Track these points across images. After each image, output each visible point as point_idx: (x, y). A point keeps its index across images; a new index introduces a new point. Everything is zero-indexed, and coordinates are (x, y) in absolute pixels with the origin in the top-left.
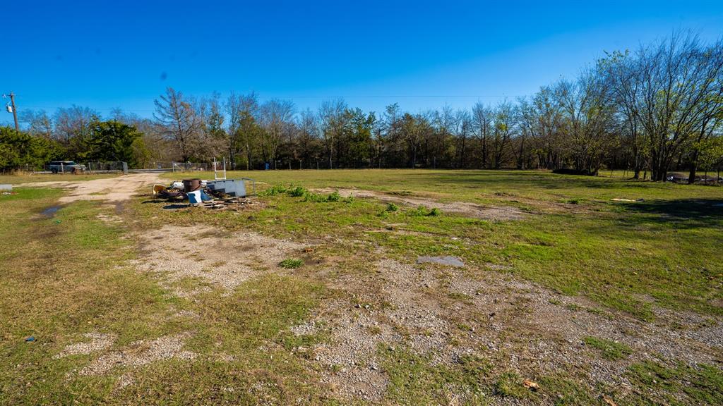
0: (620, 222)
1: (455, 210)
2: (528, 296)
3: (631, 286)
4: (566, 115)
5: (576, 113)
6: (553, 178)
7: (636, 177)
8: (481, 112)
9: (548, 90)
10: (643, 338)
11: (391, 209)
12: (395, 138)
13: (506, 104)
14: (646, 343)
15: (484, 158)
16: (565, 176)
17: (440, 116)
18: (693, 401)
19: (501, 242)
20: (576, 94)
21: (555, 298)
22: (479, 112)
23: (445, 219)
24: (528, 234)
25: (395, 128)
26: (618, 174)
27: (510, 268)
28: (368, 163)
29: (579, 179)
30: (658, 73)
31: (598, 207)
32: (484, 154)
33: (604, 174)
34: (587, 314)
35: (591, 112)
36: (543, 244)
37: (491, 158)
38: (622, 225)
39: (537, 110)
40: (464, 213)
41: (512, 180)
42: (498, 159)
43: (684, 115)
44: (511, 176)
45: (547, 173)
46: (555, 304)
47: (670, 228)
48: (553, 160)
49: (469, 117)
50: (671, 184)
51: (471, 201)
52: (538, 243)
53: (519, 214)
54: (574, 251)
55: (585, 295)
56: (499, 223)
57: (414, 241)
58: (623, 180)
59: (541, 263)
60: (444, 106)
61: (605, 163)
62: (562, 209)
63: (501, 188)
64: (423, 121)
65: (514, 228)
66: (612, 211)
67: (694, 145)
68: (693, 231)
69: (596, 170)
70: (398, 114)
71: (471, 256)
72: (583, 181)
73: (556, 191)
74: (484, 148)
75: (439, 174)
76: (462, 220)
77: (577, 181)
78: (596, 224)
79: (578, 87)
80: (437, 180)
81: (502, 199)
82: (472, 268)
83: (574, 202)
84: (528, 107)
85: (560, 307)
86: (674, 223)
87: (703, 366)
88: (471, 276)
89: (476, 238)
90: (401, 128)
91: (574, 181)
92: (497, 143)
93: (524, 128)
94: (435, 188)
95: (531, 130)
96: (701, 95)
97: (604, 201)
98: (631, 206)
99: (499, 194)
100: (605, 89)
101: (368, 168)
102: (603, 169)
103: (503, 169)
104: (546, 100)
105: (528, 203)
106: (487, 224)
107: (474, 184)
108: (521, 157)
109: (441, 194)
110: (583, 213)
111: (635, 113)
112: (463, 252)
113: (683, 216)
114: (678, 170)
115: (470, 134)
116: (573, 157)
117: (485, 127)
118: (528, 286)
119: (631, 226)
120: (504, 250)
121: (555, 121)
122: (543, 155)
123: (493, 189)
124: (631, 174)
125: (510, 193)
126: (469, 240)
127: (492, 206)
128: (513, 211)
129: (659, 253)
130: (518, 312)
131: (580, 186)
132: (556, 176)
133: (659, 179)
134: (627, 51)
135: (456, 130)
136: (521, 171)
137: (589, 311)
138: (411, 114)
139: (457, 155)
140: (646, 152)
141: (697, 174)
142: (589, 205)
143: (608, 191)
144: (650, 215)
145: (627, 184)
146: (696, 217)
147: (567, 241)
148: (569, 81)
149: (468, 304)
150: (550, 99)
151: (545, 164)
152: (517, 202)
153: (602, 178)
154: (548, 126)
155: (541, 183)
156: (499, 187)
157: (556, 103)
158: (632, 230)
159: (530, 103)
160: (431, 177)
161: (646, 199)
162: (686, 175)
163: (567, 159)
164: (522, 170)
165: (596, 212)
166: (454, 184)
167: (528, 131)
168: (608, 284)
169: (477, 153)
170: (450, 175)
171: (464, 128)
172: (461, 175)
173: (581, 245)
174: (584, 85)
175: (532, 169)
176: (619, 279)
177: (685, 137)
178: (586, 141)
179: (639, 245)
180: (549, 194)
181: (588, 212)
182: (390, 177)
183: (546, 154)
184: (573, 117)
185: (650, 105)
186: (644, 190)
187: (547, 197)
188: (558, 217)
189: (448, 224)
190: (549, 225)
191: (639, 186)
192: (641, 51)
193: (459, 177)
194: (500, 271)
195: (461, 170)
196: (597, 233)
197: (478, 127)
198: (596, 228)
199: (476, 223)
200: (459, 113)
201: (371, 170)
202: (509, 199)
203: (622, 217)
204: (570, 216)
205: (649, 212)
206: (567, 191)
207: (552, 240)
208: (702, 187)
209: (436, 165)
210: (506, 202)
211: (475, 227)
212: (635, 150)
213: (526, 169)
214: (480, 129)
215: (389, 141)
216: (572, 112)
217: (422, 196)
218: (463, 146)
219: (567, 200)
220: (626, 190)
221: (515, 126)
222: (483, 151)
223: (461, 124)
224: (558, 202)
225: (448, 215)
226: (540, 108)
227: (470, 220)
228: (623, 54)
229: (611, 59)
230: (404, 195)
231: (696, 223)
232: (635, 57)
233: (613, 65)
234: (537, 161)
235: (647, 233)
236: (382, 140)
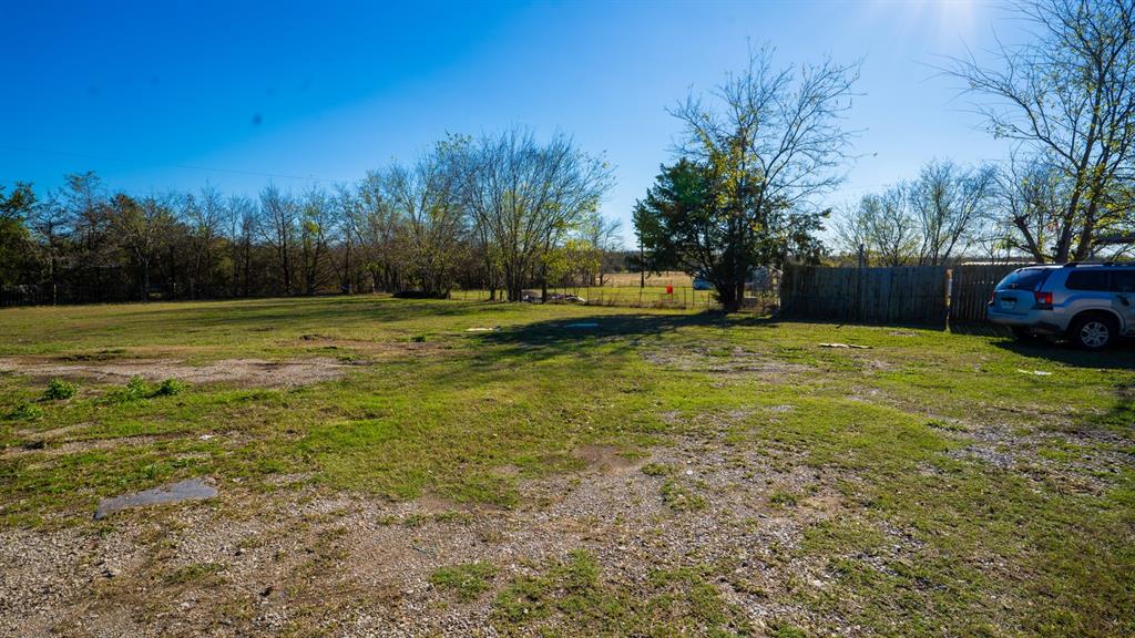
0: (476, 362)
1: (218, 377)
2: (341, 524)
3: (491, 457)
4: (405, 214)
5: (416, 213)
6: (393, 305)
7: (492, 298)
8: (276, 202)
9: (378, 176)
10: (507, 539)
11: (55, 394)
12: (95, 242)
13: (317, 192)
14: (513, 547)
15: (287, 279)
16: (410, 301)
17: (197, 204)
18: (568, 617)
19: (300, 426)
20: (415, 186)
21: (388, 511)
22: (272, 202)
23: (192, 398)
24: (348, 402)
25: (94, 223)
26: (474, 295)
27: (311, 475)
28: (21, 295)
29: (427, 304)
30: (502, 170)
31: (449, 343)
32: (287, 272)
33: (458, 296)
34: (435, 526)
35: (435, 213)
36: (371, 416)
37: (298, 278)
38: (478, 365)
39: (365, 206)
40: (233, 382)
41: (332, 313)
42: (310, 279)
43: (531, 222)
44: (332, 306)
45: (385, 298)
46: (386, 524)
47: (528, 361)
48: (393, 280)
49: (255, 208)
50: (527, 304)
51: (253, 355)
52: (363, 415)
53: (335, 369)
54: (417, 419)
55: (432, 492)
56: (300, 389)
57: (101, 462)
58: (479, 302)
59: (366, 451)
60: (204, 186)
61: (457, 282)
62: (403, 352)
63: (312, 328)
64: (162, 212)
65: (326, 394)
66: (467, 346)
67: (543, 257)
68: (550, 361)
69: (448, 292)
70: (97, 193)
71: (236, 468)
72: (433, 307)
73: (396, 324)
74: (285, 262)
75: (200, 310)
76: (228, 395)
77: (426, 307)
78: (447, 369)
79: (416, 176)
80: (193, 321)
81: (311, 347)
82: (234, 494)
83: (419, 340)
84: (350, 199)
85: (395, 528)
86: (532, 353)
87: (573, 555)
88: (229, 515)
89: (251, 427)
90: (108, 222)
91: (421, 307)
92: (306, 253)
93: (347, 231)
94: (187, 337)
95: (358, 234)
96: (542, 201)
97: (457, 333)
98: (489, 337)
99: (306, 338)
100: (449, 183)
101: (20, 305)
102: (456, 289)
103: (318, 295)
104: (377, 191)
105: (352, 347)
106: (275, 396)
107: (266, 324)
108: (346, 275)
109: (195, 349)
110: (430, 354)
111: (484, 216)
112: (219, 461)
113: (541, 344)
114: (532, 287)
115: (258, 239)
116: (418, 274)
117: (285, 228)
118: (342, 503)
119: (487, 365)
120: (303, 441)
121: (390, 223)
122: (378, 273)
123: (296, 331)
124: (487, 294)
125: (325, 335)
126: (236, 434)
127: (292, 360)
128: (327, 365)
129: (519, 398)
130: (322, 564)
131: (428, 315)
132: (399, 302)
133: (515, 300)
134: (470, 137)
135: (233, 230)
136: (349, 298)
137: (439, 520)
138: (131, 195)
139: (236, 275)
140: (499, 266)
141: (550, 291)
142: (439, 341)
143: (463, 318)
144: (509, 347)
145: (484, 308)
146: (551, 343)
147: (407, 404)
148: (405, 168)
149: (214, 586)
150: (382, 191)
151: (382, 286)
152: (335, 348)
153: (455, 302)
154: (382, 230)
155: (379, 314)
156: (309, 326)
157: (390, 196)
158: (489, 371)
159: (354, 195)
160: (181, 316)
161: (503, 325)
162: (539, 293)
163: (410, 278)
164: (351, 295)
165: (447, 351)
166: (225, 327)
167: (354, 235)
168: (463, 461)
169: (273, 269)
170: (225, 310)
171: (245, 227)
172: (244, 309)
173: (427, 406)
174: (424, 174)
175: (364, 293)
176: (476, 450)
177: (534, 247)
178: (432, 252)
179: (496, 391)
180: (385, 329)
181: (437, 351)
182: (78, 322)
183: (382, 271)
184: (414, 218)
185: (498, 208)
186: (501, 314)
187: (382, 335)
188: (396, 366)
189: (196, 409)
190: (382, 381)
191: (496, 309)
192: (484, 139)
193: (241, 313)
194: (292, 487)
195: (245, 301)
196: (448, 382)
197: (273, 228)
198: (447, 375)
199: (256, 398)
200: (236, 200)
201: (30, 309)
202: (322, 345)
203: (478, 353)
204: (412, 362)
205: (507, 342)
206: (410, 323)
207: (385, 405)
208: (554, 306)
209: (197, 293)
210: (318, 350)
211: (253, 406)
212: (488, 263)
213: (355, 293)
214: (275, 231)
215: (76, 248)
216: (411, 211)
217: (150, 357)
218: (248, 258)
219: (410, 336)
220: (482, 315)
221: (333, 228)
222: (284, 267)
223: (241, 220)
224: (398, 341)
225: (199, 388)
226: (368, 202)
227: (245, 392)
228: (466, 139)
229: (452, 143)
230: (105, 358)
231: (552, 350)
232: (477, 146)
233: (455, 152)
234: (371, 282)
235: (506, 372)
236: (60, 246)
